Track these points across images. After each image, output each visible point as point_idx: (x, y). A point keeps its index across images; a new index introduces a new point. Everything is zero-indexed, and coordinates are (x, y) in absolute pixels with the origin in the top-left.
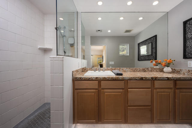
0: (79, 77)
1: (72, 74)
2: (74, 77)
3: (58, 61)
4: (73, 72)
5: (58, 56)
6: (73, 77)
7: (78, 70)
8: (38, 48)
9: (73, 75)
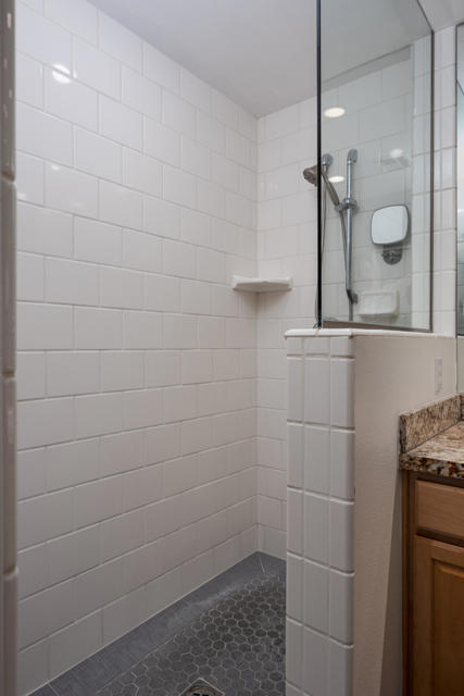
0: (446, 457)
1: (401, 432)
2: (412, 453)
3: (326, 355)
4: (403, 420)
5: (324, 331)
6: (403, 450)
7: (437, 412)
8: (234, 285)
9: (402, 441)
